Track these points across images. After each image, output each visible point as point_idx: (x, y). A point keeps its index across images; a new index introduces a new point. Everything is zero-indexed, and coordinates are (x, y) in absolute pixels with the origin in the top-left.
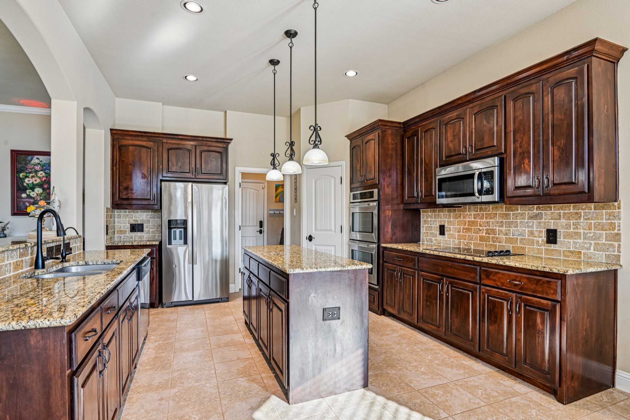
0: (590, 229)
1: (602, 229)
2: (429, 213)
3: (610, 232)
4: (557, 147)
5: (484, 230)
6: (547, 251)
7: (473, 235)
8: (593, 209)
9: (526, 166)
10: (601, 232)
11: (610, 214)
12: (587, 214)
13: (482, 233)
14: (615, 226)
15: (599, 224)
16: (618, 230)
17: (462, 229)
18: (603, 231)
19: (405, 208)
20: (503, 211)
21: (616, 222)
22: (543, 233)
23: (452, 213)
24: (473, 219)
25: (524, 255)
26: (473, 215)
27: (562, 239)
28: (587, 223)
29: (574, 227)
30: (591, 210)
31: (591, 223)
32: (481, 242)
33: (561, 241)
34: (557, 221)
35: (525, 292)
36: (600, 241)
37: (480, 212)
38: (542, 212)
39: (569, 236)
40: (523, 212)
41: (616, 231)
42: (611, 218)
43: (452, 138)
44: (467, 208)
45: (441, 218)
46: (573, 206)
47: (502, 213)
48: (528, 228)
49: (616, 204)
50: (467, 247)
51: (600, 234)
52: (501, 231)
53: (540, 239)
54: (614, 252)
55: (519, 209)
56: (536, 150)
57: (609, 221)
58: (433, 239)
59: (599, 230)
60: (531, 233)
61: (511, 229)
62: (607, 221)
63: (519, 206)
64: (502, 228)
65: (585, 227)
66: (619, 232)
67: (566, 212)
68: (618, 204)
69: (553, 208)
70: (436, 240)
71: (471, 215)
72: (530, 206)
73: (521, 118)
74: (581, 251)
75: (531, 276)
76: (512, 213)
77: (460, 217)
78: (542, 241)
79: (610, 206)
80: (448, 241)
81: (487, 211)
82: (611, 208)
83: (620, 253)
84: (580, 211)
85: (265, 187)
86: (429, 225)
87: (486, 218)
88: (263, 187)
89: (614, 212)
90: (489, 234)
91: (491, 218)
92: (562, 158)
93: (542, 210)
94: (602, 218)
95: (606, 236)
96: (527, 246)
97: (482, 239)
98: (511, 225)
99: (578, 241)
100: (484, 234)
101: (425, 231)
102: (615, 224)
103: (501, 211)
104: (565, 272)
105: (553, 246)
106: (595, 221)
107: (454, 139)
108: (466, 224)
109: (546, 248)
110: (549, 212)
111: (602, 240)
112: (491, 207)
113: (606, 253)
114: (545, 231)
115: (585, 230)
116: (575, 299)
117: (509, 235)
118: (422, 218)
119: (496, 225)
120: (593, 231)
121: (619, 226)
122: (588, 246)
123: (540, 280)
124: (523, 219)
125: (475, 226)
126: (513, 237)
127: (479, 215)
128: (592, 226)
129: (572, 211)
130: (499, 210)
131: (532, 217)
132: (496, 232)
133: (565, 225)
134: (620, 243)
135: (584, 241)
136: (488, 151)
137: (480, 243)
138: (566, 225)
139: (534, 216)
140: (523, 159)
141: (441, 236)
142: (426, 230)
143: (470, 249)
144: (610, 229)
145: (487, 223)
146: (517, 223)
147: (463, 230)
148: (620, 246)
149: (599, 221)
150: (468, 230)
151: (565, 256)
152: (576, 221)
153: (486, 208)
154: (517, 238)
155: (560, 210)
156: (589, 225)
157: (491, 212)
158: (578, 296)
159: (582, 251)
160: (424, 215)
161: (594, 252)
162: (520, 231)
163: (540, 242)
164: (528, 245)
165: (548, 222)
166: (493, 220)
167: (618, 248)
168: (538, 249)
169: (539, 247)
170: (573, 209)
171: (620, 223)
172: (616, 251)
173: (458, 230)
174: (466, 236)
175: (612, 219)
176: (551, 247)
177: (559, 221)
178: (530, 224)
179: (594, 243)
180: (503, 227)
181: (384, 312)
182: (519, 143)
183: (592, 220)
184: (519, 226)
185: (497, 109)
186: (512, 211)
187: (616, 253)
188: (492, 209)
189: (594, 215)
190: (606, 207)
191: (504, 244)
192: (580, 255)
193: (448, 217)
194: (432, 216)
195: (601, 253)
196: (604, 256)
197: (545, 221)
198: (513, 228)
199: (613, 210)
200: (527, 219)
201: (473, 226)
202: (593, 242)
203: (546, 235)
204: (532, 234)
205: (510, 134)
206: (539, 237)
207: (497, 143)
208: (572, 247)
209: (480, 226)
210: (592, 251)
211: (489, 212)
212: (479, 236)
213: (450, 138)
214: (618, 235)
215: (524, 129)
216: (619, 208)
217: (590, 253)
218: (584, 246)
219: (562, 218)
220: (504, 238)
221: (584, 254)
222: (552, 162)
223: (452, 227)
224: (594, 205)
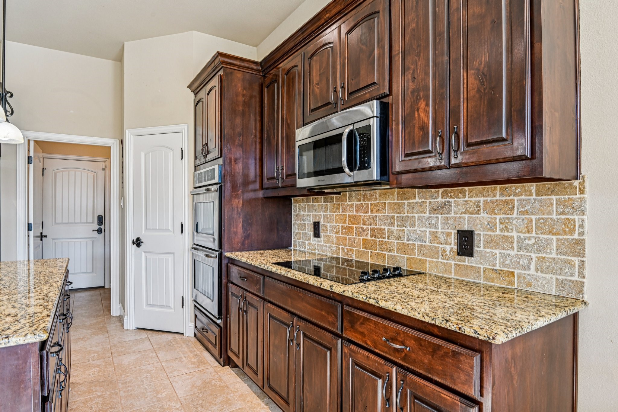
0: (528, 232)
1: (550, 232)
2: (302, 204)
3: (565, 237)
4: (473, 72)
5: (368, 230)
6: (458, 268)
7: (354, 238)
8: (534, 194)
9: (422, 115)
10: (550, 237)
11: (564, 203)
12: (524, 203)
13: (367, 235)
14: (575, 226)
15: (545, 220)
16: (579, 234)
17: (340, 228)
18: (553, 234)
19: (265, 196)
20: (394, 200)
21: (576, 218)
22: (453, 236)
23: (328, 204)
24: (355, 213)
25: (423, 273)
26: (355, 205)
27: (482, 249)
28: (523, 219)
29: (501, 226)
30: (532, 195)
31: (531, 220)
32: (365, 250)
33: (481, 252)
34: (474, 216)
35: (413, 368)
36: (546, 253)
37: (364, 201)
38: (450, 200)
39: (493, 242)
40: (423, 200)
41: (576, 236)
42: (567, 210)
43: (318, 79)
44: (348, 195)
45: (316, 212)
46: (500, 190)
47: (393, 203)
48: (430, 228)
49: (576, 183)
50: (347, 258)
51: (546, 240)
52: (392, 232)
53: (448, 248)
54: (572, 275)
55: (417, 196)
56: (437, 82)
57: (563, 217)
58: (307, 242)
59: (544, 233)
60: (435, 236)
61: (406, 229)
62: (559, 217)
63: (417, 190)
64: (393, 228)
65: (521, 228)
66: (582, 238)
67: (489, 199)
68: (580, 183)
69: (467, 193)
70: (310, 244)
71: (352, 206)
72: (433, 190)
73: (415, 25)
74: (513, 270)
75: (422, 336)
76: (406, 202)
77: (339, 209)
78: (450, 251)
79: (565, 188)
80: (324, 246)
81: (373, 199)
82: (567, 192)
83: (584, 277)
84: (511, 197)
85: (106, 167)
86: (302, 222)
87: (372, 212)
88: (104, 167)
89: (572, 200)
90: (375, 237)
91: (379, 210)
92: (483, 91)
93: (451, 197)
94: (550, 211)
95: (557, 244)
96: (428, 259)
97: (366, 244)
98: (406, 222)
99: (508, 252)
100: (369, 237)
101: (297, 231)
102: (574, 221)
103: (391, 200)
104: (489, 338)
105: (467, 261)
106: (538, 217)
107: (321, 80)
108: (345, 220)
109: (457, 263)
110: (461, 201)
111: (550, 253)
112: (378, 193)
113: (558, 277)
114: (455, 234)
115: (521, 232)
116: (508, 391)
117: (402, 239)
118: (294, 211)
119: (385, 223)
120: (534, 234)
121: (582, 226)
122: (525, 262)
123: (439, 347)
124: (422, 212)
125: (357, 224)
126: (408, 242)
127: (363, 206)
128: (532, 226)
129: (498, 198)
130: (389, 197)
131: (436, 210)
132: (385, 235)
133: (486, 223)
134: (584, 259)
135: (519, 253)
136: (366, 94)
137: (363, 252)
138: (488, 224)
139: (438, 207)
140: (417, 100)
141: (316, 239)
142: (298, 229)
143: (351, 260)
144: (565, 231)
145: (373, 219)
146: (413, 219)
147: (342, 230)
148: (583, 265)
149: (546, 216)
150: (348, 230)
151: (487, 279)
152: (505, 216)
153: (371, 195)
154: (414, 245)
155: (478, 197)
156: (528, 223)
157: (378, 201)
158: (515, 382)
159: (516, 272)
160: (296, 206)
161: (536, 274)
162: (419, 232)
163: (448, 253)
164: (429, 257)
165: (460, 217)
166: (380, 215)
167: (579, 269)
168: (445, 264)
169: (446, 261)
170: (500, 195)
171: (583, 220)
172: (577, 273)
173: (336, 230)
174: (346, 239)
175: (569, 212)
176: (464, 261)
177: (477, 216)
178: (433, 222)
179: (536, 257)
180: (394, 226)
181: (228, 362)
182: (411, 72)
183: (532, 214)
184: (416, 224)
185: (378, 18)
186: (406, 199)
187: (576, 278)
188: (380, 196)
189: (537, 205)
190: (558, 190)
191: (396, 254)
192: (512, 278)
193: (324, 210)
194: (306, 208)
195: (548, 276)
196: (554, 282)
197: (456, 215)
198: (409, 228)
199: (570, 195)
200: (428, 213)
201: (355, 224)
202: (533, 256)
203: (456, 241)
204: (435, 239)
205: (397, 58)
206: (446, 244)
207: (378, 79)
208: (498, 264)
209: (364, 224)
210: (532, 271)
211: (375, 201)
212: (363, 239)
213: (316, 79)
214: (580, 242)
215: (419, 46)
216: (582, 192)
217: (529, 275)
218: (519, 263)
219: (482, 211)
220: (396, 243)
221: (519, 277)
222: (465, 101)
223: (328, 224)
224: (537, 186)
